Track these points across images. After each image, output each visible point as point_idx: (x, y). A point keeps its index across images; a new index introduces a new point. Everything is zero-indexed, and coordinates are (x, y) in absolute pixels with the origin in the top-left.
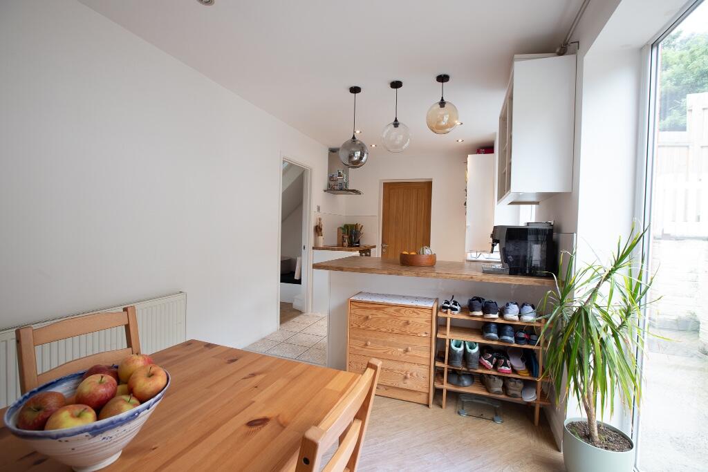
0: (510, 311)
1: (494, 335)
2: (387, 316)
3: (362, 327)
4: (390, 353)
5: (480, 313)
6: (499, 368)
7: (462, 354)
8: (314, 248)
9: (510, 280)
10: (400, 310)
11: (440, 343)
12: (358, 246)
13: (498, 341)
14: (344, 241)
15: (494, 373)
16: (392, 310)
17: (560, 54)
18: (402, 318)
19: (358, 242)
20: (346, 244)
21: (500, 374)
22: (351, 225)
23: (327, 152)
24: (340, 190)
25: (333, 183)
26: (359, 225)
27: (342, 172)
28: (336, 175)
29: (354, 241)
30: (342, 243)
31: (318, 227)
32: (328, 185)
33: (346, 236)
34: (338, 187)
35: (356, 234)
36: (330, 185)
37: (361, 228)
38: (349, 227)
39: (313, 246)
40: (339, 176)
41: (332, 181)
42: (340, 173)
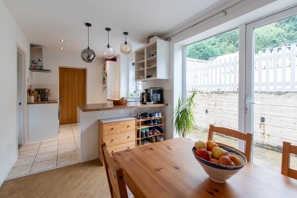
0: (156, 115)
1: (152, 124)
2: (120, 126)
3: (109, 134)
4: (122, 141)
5: (149, 118)
6: (154, 134)
7: (145, 132)
8: (28, 104)
9: (157, 105)
10: (125, 123)
11: (138, 131)
12: (47, 101)
13: (154, 125)
14: (39, 98)
15: (153, 136)
16: (122, 123)
17: (165, 40)
18: (125, 126)
19: (47, 98)
20: (39, 100)
21: (155, 136)
22: (41, 89)
23: (29, 46)
24: (41, 69)
25: (34, 65)
26: (47, 89)
27: (41, 60)
28: (36, 60)
29: (44, 97)
30: (37, 100)
31: (31, 91)
32: (31, 66)
33: (39, 95)
34: (39, 68)
35: (45, 94)
36: (32, 66)
37: (49, 91)
38: (40, 91)
39: (27, 102)
40: (39, 61)
41: (34, 63)
42: (40, 60)
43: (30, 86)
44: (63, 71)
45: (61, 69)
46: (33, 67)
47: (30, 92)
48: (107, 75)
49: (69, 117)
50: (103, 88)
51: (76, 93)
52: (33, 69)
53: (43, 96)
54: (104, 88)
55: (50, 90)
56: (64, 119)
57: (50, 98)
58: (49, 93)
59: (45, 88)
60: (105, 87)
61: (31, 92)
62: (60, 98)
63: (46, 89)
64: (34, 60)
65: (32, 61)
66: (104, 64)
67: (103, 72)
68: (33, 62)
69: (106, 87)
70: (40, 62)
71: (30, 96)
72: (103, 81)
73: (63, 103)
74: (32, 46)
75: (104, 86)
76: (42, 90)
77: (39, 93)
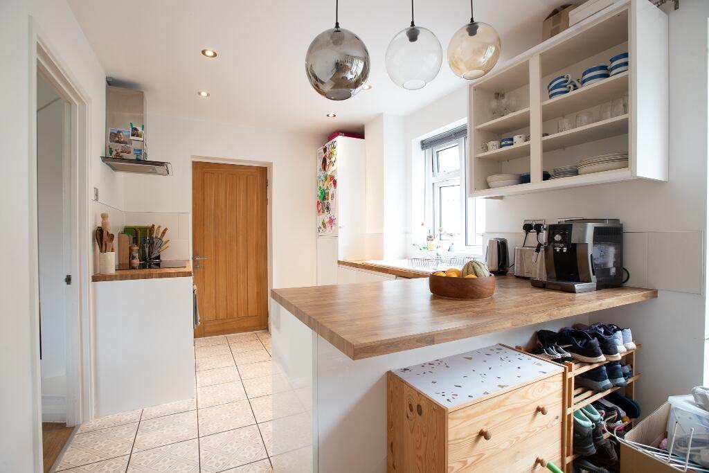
1: (607, 381)
5: (604, 358)
8: (96, 279)
10: (526, 393)
12: (158, 265)
13: (611, 388)
14: (134, 258)
19: (158, 257)
20: (136, 262)
22: (140, 228)
23: (104, 83)
24: (138, 161)
25: (119, 147)
26: (159, 227)
27: (140, 129)
28: (126, 132)
29: (150, 255)
30: (130, 261)
31: (105, 233)
32: (108, 150)
33: (136, 248)
34: (132, 156)
35: (151, 244)
36: (111, 149)
37: (164, 233)
38: (139, 233)
39: (91, 273)
40: (133, 135)
41: (118, 142)
42: (136, 129)
43: (104, 216)
44: (204, 171)
45: (196, 165)
46: (114, 153)
47: (101, 237)
48: (335, 183)
49: (222, 315)
50: (320, 225)
51: (241, 239)
52: (115, 159)
53: (147, 250)
54: (324, 224)
55: (166, 229)
56: (207, 319)
57: (165, 257)
58: (164, 239)
59: (153, 226)
60: (327, 220)
61: (105, 238)
62: (195, 254)
63: (156, 227)
64: (119, 132)
65: (111, 133)
66: (325, 150)
67: (321, 174)
68: (114, 137)
69: (331, 221)
70: (138, 136)
71: (101, 251)
72: (318, 203)
73: (204, 272)
74: (112, 83)
75: (325, 217)
76: (145, 229)
77: (135, 241)
